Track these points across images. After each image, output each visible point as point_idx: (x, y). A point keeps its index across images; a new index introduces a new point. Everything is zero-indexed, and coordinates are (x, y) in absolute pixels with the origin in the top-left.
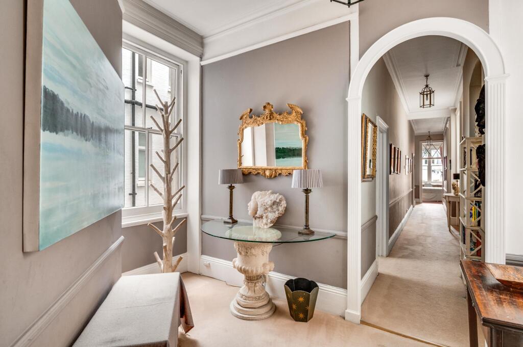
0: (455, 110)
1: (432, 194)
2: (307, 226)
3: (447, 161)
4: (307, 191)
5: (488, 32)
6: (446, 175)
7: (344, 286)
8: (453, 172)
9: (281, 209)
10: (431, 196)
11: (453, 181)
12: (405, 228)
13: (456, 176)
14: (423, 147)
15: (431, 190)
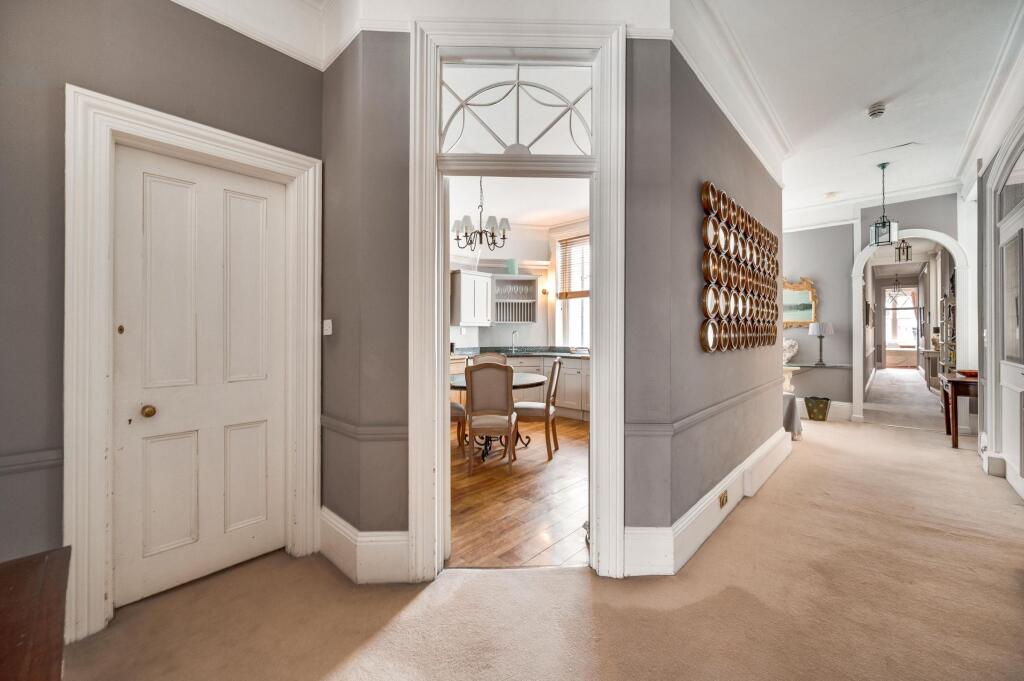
0: (935, 255)
1: (900, 357)
2: (821, 360)
3: (923, 312)
4: (821, 337)
5: (956, 239)
6: (922, 330)
7: (850, 400)
8: (933, 325)
9: (795, 350)
10: (900, 359)
11: (933, 335)
12: (875, 382)
13: (936, 330)
14: (887, 295)
15: (897, 351)
